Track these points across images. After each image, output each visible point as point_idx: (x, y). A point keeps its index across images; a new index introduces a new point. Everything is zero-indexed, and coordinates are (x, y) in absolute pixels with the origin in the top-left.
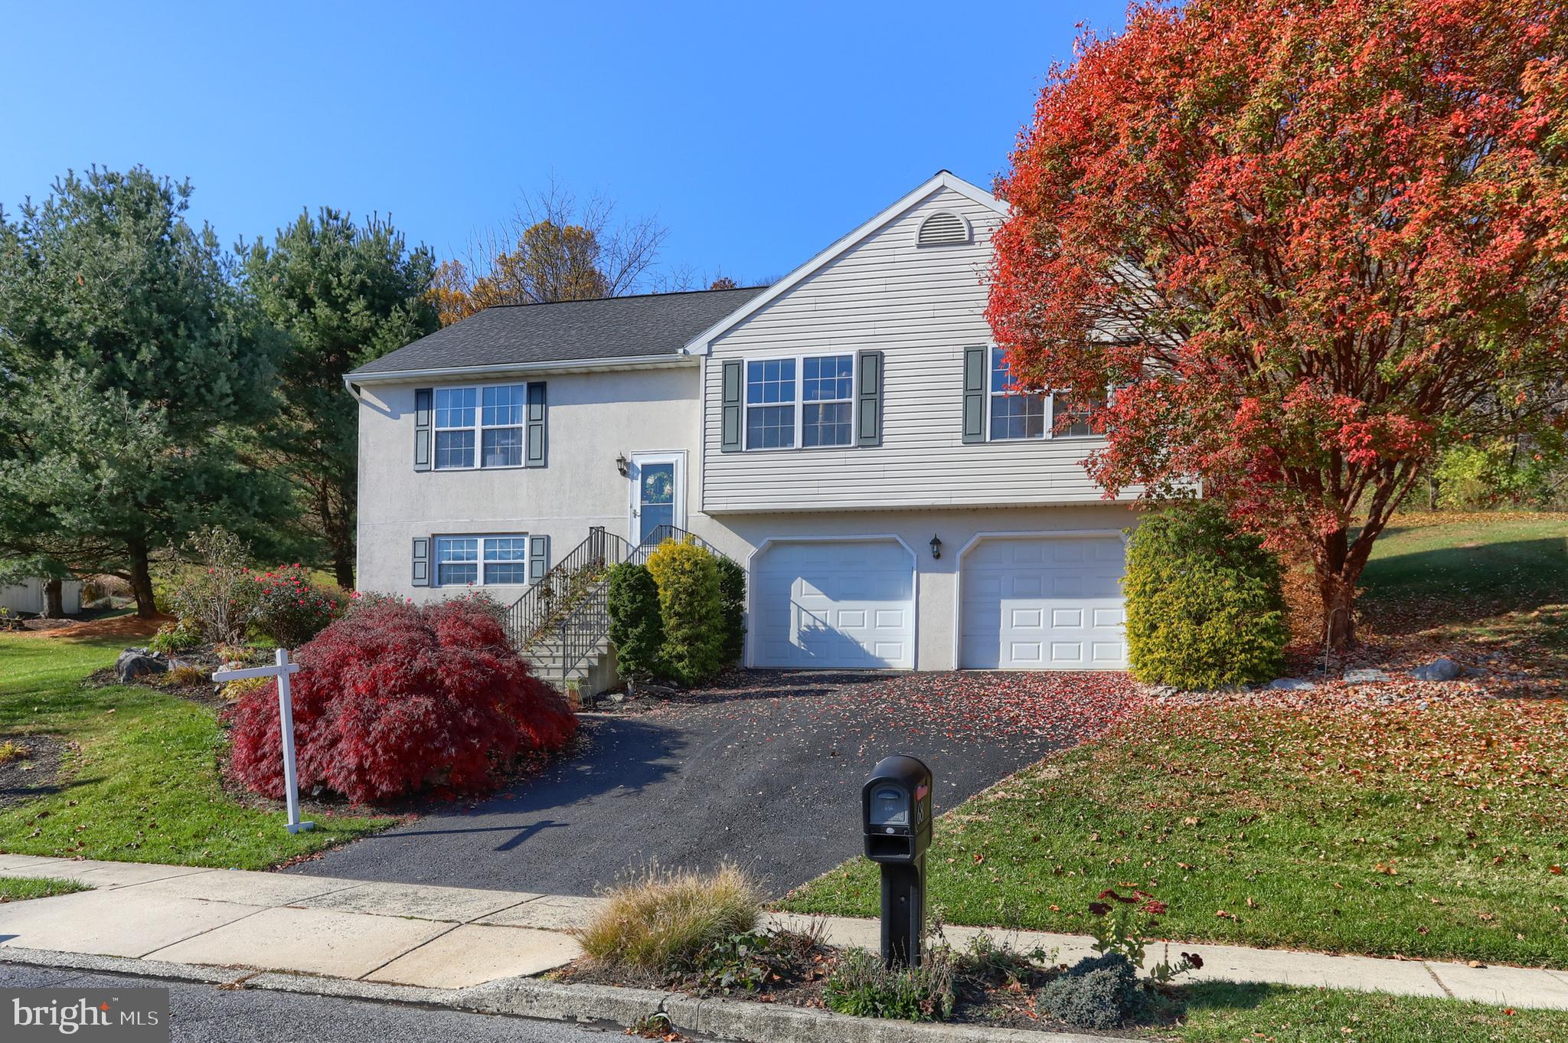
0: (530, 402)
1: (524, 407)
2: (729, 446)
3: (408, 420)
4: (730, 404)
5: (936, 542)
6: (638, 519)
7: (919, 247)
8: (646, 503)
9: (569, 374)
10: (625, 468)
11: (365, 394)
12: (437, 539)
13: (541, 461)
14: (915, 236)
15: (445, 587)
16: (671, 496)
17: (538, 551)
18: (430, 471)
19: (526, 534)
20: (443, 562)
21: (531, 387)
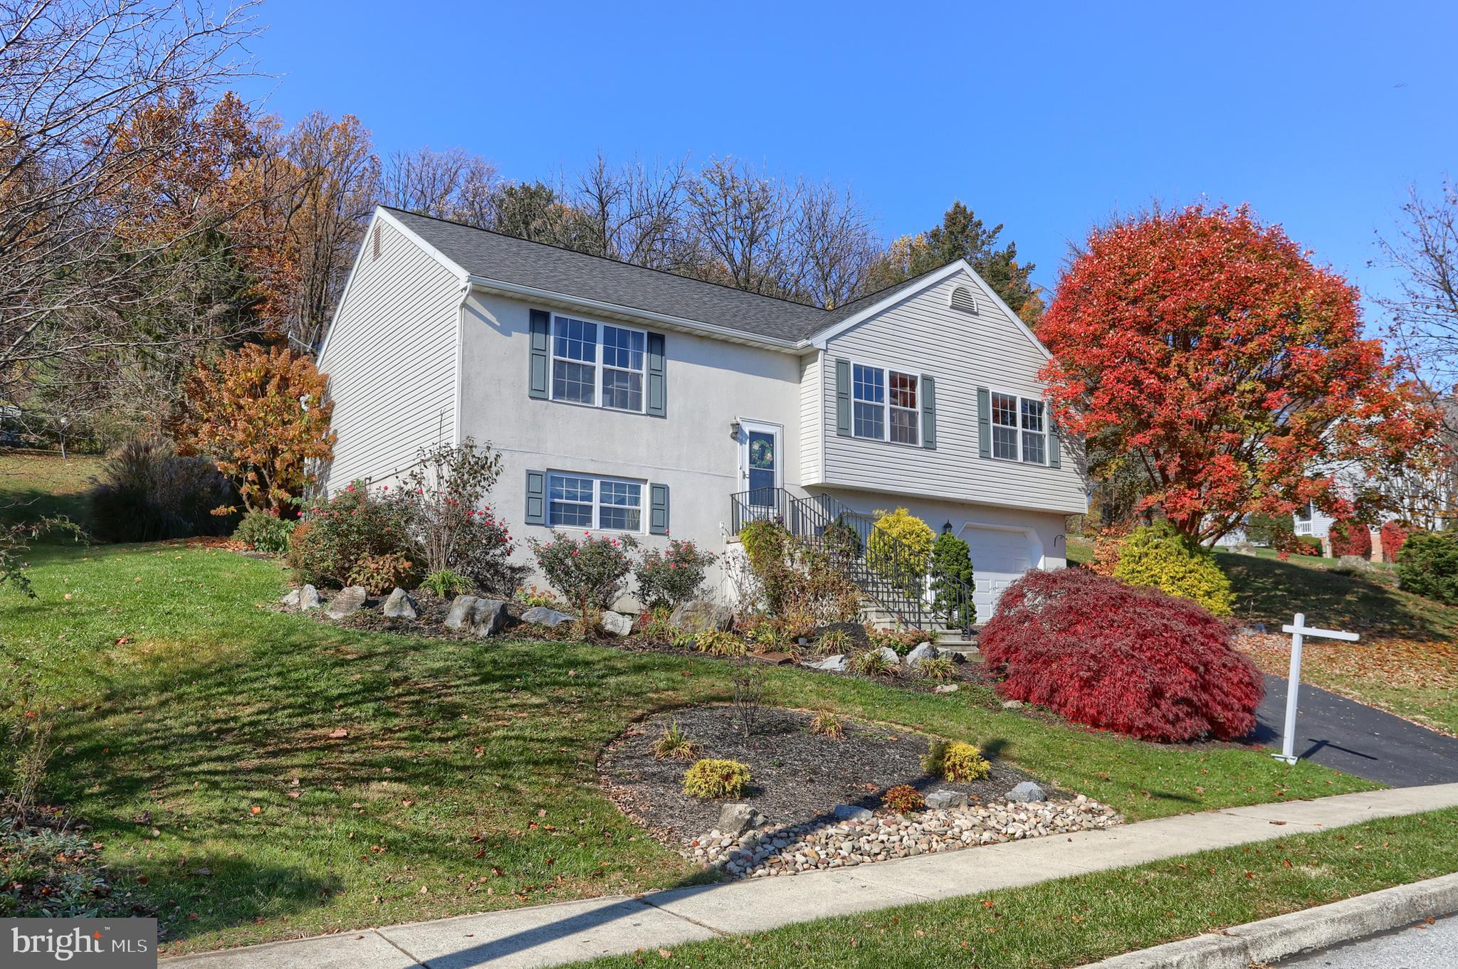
0: (650, 351)
1: (645, 354)
2: (843, 432)
3: (522, 340)
4: (842, 396)
5: (948, 526)
6: (747, 481)
7: (951, 307)
8: (753, 467)
9: (689, 334)
10: (737, 432)
12: (551, 475)
13: (658, 411)
14: (949, 299)
15: (560, 528)
16: (772, 462)
17: (659, 499)
18: (546, 399)
19: (645, 481)
20: (557, 500)
21: (651, 335)
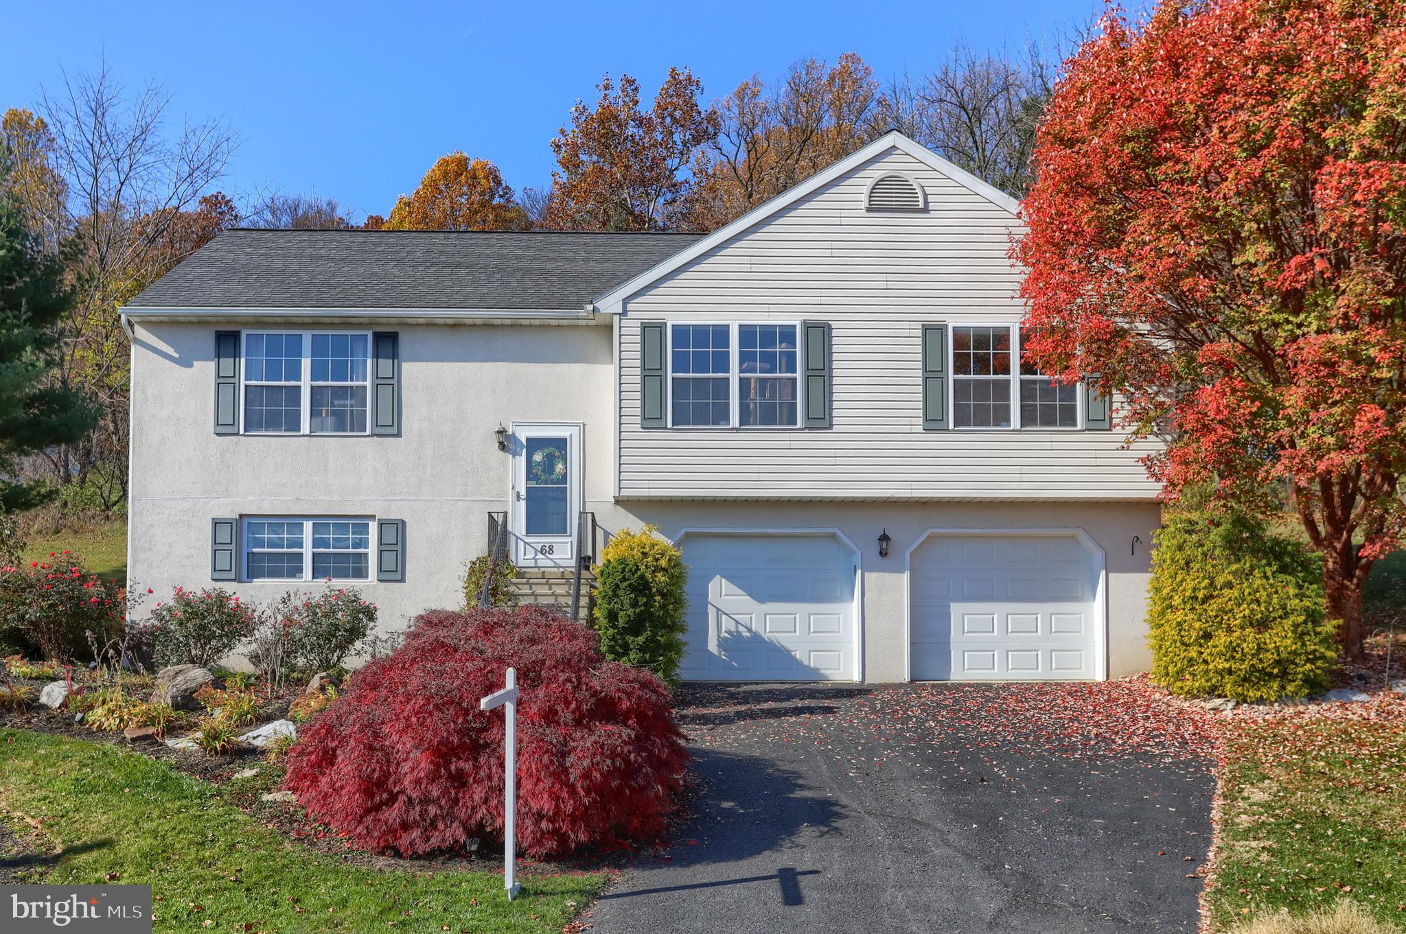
0: (377, 355)
1: (369, 362)
2: (651, 421)
3: (205, 370)
4: (651, 373)
5: (884, 538)
6: (523, 503)
7: (869, 210)
8: (533, 484)
9: (431, 325)
10: (506, 442)
11: (141, 333)
12: (246, 521)
13: (391, 427)
14: (864, 198)
15: (258, 582)
16: (565, 476)
17: (390, 537)
18: (238, 434)
19: (373, 517)
20: (255, 550)
21: (378, 337)
